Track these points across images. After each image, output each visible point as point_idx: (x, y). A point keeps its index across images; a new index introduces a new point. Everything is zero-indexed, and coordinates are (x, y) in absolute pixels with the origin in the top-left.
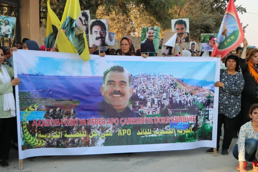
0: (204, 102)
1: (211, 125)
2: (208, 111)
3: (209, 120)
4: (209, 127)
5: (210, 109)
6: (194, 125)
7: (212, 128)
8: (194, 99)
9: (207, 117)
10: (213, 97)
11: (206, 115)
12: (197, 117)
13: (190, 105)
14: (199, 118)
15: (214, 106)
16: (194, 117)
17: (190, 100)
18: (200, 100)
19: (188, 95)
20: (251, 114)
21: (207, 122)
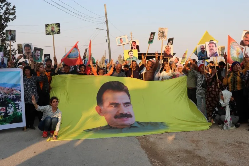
0: (12, 98)
1: (21, 112)
2: (18, 104)
3: (19, 110)
4: (20, 114)
5: (19, 102)
6: (4, 113)
7: (21, 114)
8: (6, 96)
9: (17, 107)
10: (20, 94)
11: (17, 106)
12: (6, 108)
13: (2, 100)
14: (8, 109)
15: (22, 100)
16: (4, 108)
17: (3, 97)
18: (9, 97)
19: (2, 94)
20: (51, 103)
21: (18, 111)
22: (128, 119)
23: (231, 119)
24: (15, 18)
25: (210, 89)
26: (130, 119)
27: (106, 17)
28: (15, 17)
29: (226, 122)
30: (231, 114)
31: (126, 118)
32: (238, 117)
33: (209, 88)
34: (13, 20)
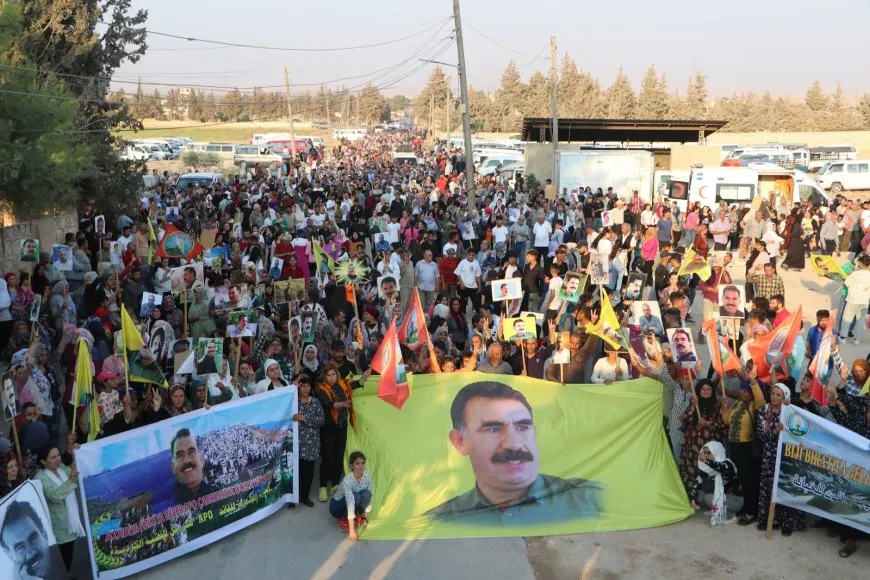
0: (281, 446)
1: (291, 474)
2: (286, 457)
3: (288, 468)
4: (289, 477)
5: (289, 454)
8: (273, 447)
9: (285, 464)
10: (292, 437)
13: (270, 457)
17: (270, 451)
19: (267, 444)
21: (286, 471)
22: (522, 466)
23: (725, 503)
24: (143, 53)
25: (694, 434)
26: (528, 465)
27: (457, 17)
28: (142, 51)
29: (715, 509)
30: (726, 492)
31: (517, 462)
32: (741, 500)
33: (691, 432)
34: (138, 59)
